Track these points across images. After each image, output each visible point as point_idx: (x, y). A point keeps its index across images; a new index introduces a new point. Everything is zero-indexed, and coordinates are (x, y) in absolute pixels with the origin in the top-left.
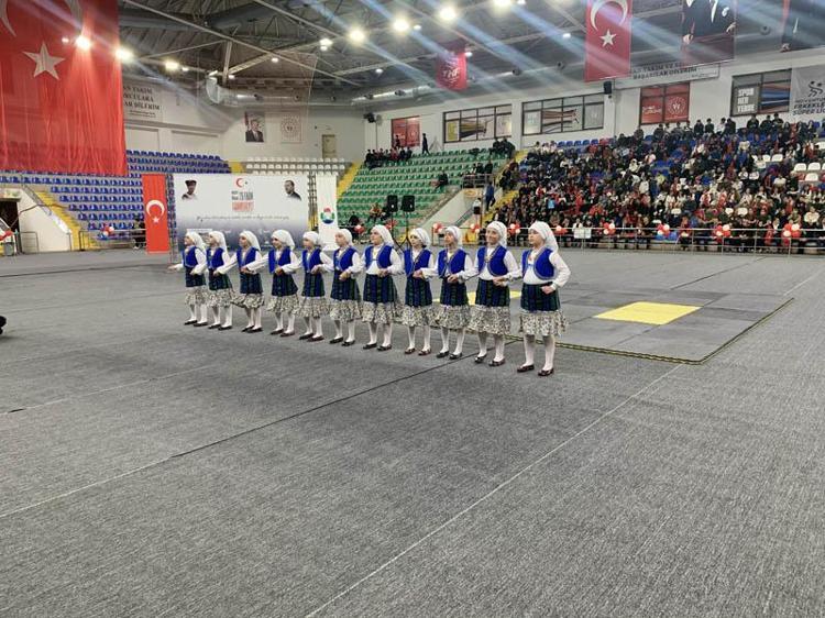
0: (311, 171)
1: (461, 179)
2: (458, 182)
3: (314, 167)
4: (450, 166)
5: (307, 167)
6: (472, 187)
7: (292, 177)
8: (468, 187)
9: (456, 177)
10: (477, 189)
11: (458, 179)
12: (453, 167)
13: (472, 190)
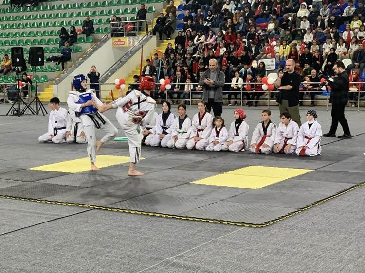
2: (106, 29)
4: (98, 10)
6: (122, 35)
8: (117, 36)
9: (105, 23)
10: (128, 38)
11: (106, 26)
12: (102, 12)
13: (122, 39)
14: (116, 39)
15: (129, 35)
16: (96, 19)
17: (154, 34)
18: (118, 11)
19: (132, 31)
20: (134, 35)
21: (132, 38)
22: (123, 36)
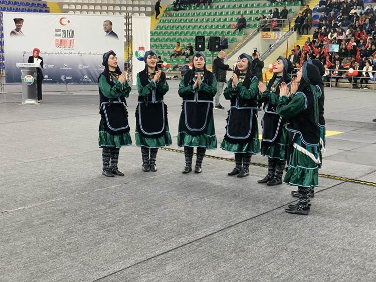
0: (127, 12)
1: (258, 23)
2: (255, 25)
3: (130, 9)
4: (248, 10)
5: (124, 8)
7: (110, 17)
8: (264, 30)
9: (253, 21)
10: (273, 32)
11: (255, 22)
12: (251, 12)
13: (269, 33)
14: (264, 33)
15: (274, 30)
16: (247, 17)
17: (295, 30)
18: (264, 11)
19: (277, 27)
20: (278, 30)
21: (277, 32)
22: (270, 31)
